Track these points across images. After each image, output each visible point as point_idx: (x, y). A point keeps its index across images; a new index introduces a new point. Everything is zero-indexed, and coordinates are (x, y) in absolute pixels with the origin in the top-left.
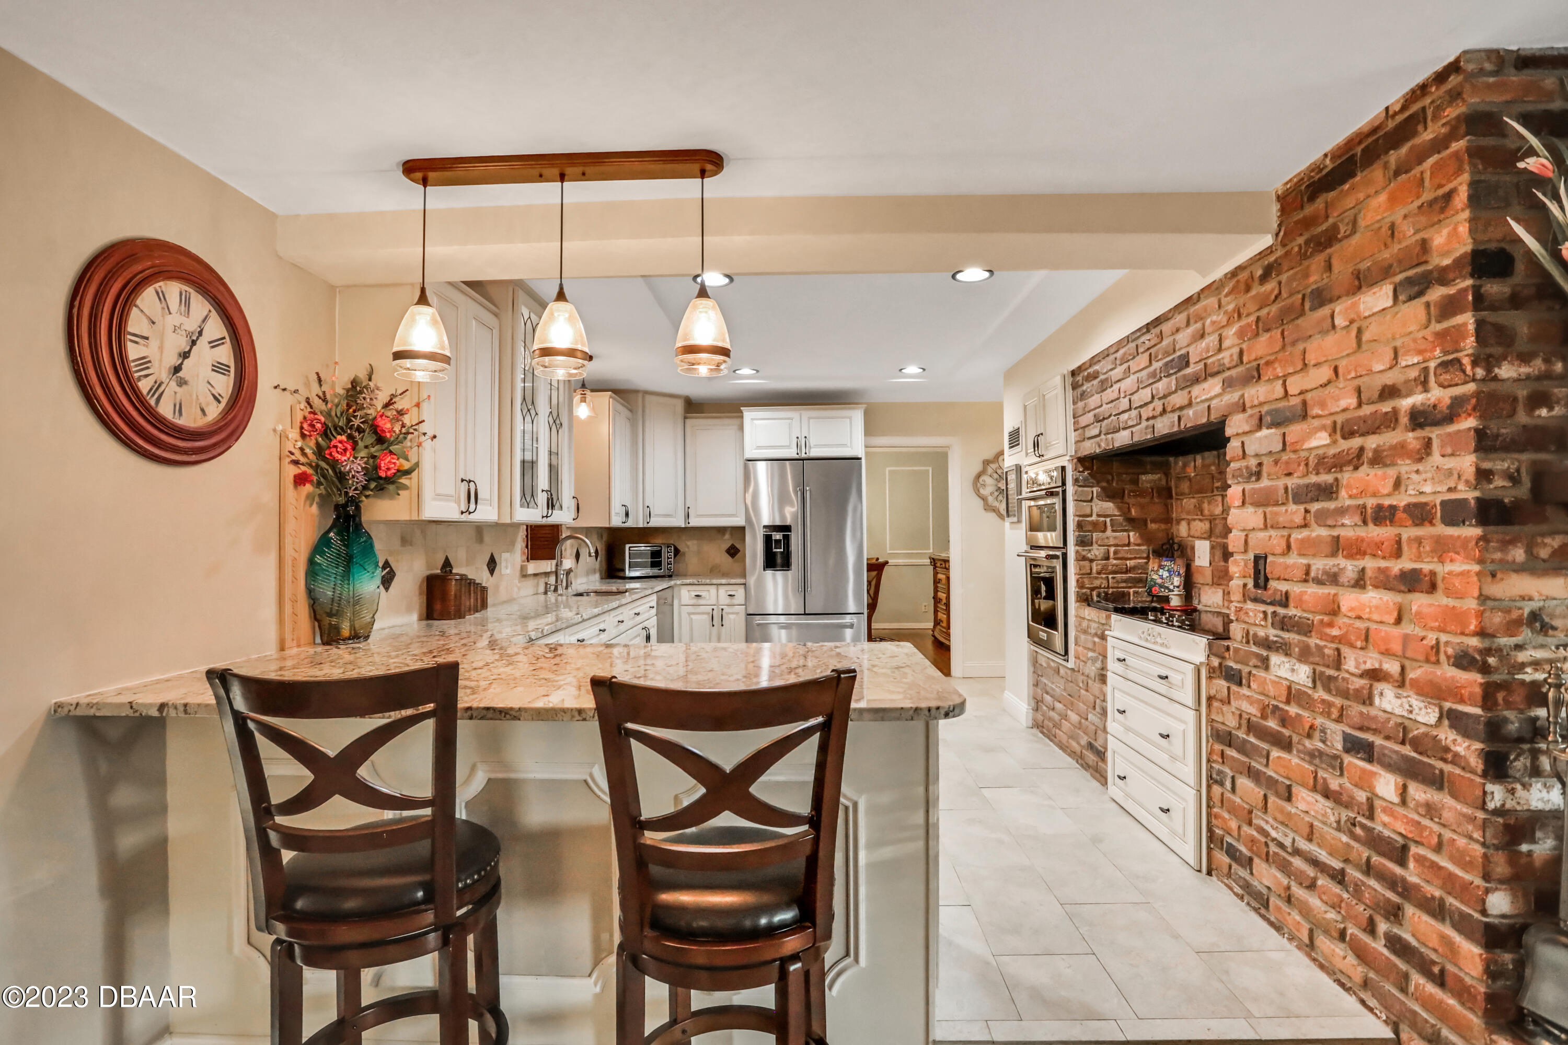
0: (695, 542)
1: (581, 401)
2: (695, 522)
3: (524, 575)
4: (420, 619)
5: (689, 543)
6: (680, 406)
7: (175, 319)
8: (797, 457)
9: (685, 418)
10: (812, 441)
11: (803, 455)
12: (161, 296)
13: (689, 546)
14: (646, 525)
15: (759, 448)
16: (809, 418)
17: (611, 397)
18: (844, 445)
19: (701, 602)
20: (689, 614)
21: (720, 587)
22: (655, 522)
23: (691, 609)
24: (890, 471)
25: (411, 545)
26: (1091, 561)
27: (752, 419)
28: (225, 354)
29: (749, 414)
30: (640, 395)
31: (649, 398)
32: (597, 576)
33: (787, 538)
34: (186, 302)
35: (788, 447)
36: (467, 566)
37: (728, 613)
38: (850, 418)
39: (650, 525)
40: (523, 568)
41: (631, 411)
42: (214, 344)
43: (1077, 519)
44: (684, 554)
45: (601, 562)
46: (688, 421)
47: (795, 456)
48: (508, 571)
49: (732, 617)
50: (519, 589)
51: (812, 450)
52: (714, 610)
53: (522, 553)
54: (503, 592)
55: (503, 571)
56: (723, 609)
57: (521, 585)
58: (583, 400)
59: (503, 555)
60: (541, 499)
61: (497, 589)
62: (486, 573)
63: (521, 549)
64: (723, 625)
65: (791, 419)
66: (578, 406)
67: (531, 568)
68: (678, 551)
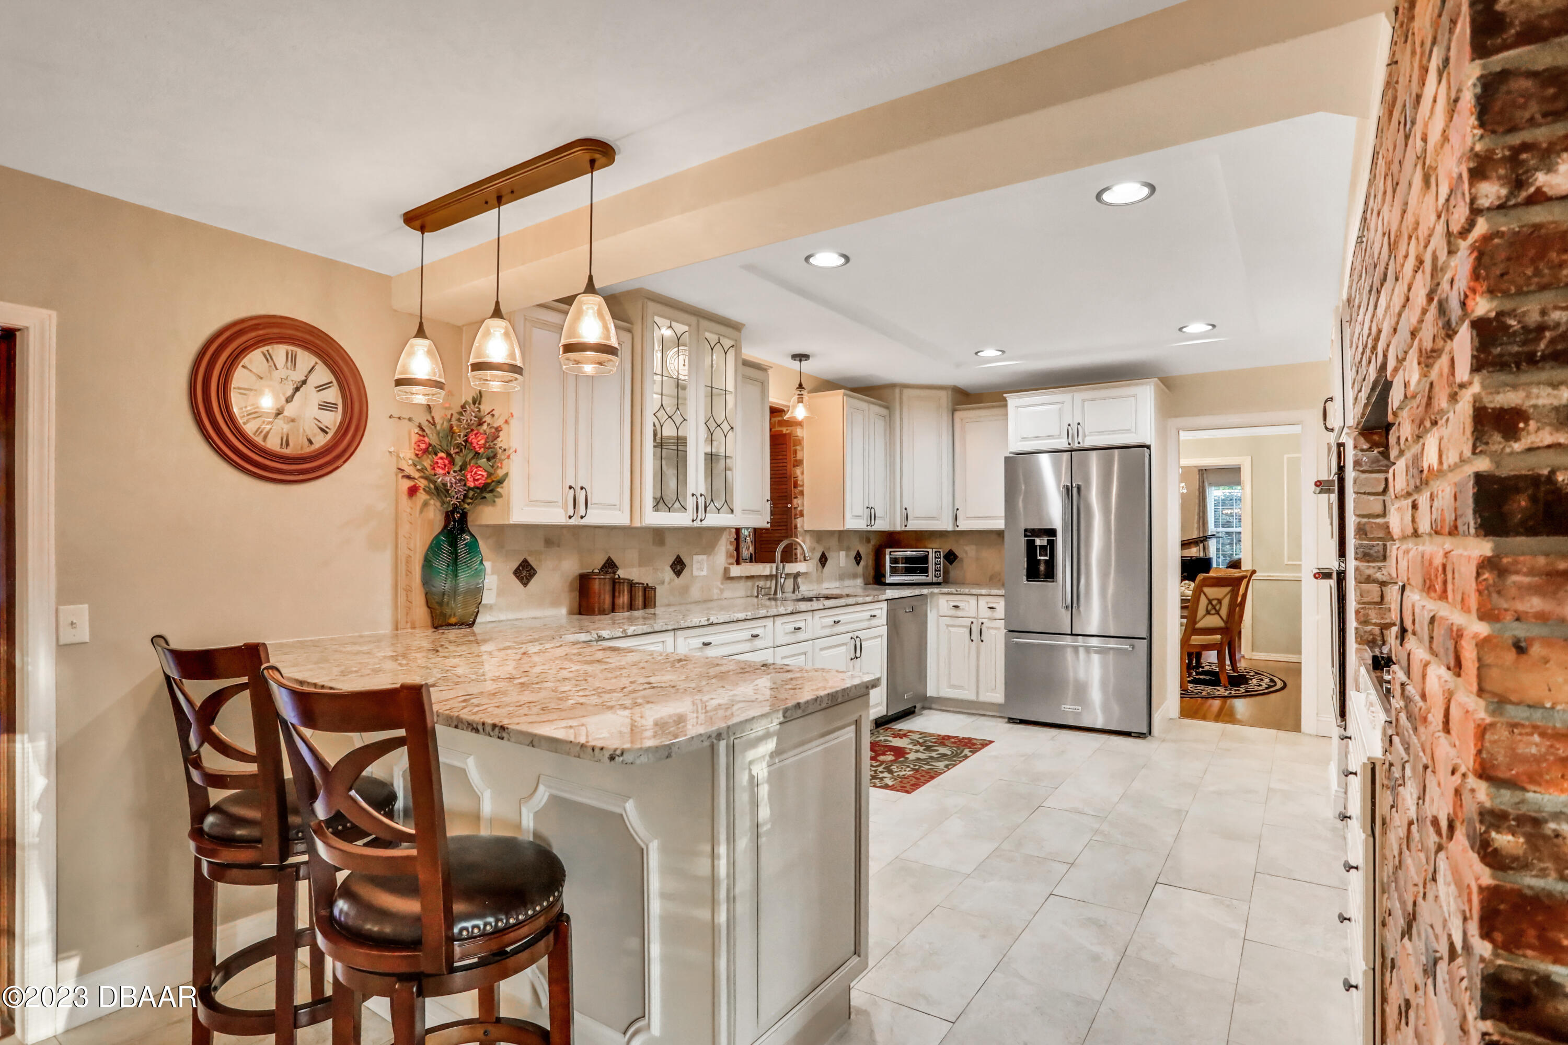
0: (973, 547)
1: (799, 402)
2: (964, 525)
3: (728, 578)
4: (571, 613)
5: (967, 548)
6: (944, 398)
7: (282, 372)
8: (1068, 447)
9: (954, 411)
10: (1088, 427)
11: (1076, 446)
12: (268, 357)
13: (967, 552)
14: (903, 528)
15: (1025, 439)
16: (1084, 401)
17: (845, 394)
18: (1128, 431)
19: (959, 613)
20: (948, 626)
21: (980, 598)
22: (914, 525)
23: (949, 621)
24: (1289, 459)
25: (559, 546)
26: (1383, 584)
27: (1017, 407)
28: (333, 395)
29: (1014, 401)
30: (897, 391)
31: (907, 392)
32: (859, 581)
33: (1052, 544)
34: (292, 360)
35: (1059, 436)
36: (640, 566)
37: (988, 628)
38: (1135, 396)
39: (908, 528)
40: (726, 570)
41: (887, 408)
42: (321, 388)
43: (1358, 520)
44: (962, 560)
45: (866, 567)
46: (957, 414)
47: (1067, 447)
48: (704, 573)
49: (993, 632)
50: (722, 591)
51: (1087, 438)
52: (972, 623)
53: (729, 556)
54: (695, 593)
55: (696, 573)
56: (982, 623)
57: (722, 587)
58: (800, 400)
59: (695, 557)
60: (690, 503)
61: (685, 590)
62: (669, 574)
63: (727, 552)
64: (982, 641)
65: (1062, 403)
66: (794, 407)
67: (736, 571)
68: (955, 557)
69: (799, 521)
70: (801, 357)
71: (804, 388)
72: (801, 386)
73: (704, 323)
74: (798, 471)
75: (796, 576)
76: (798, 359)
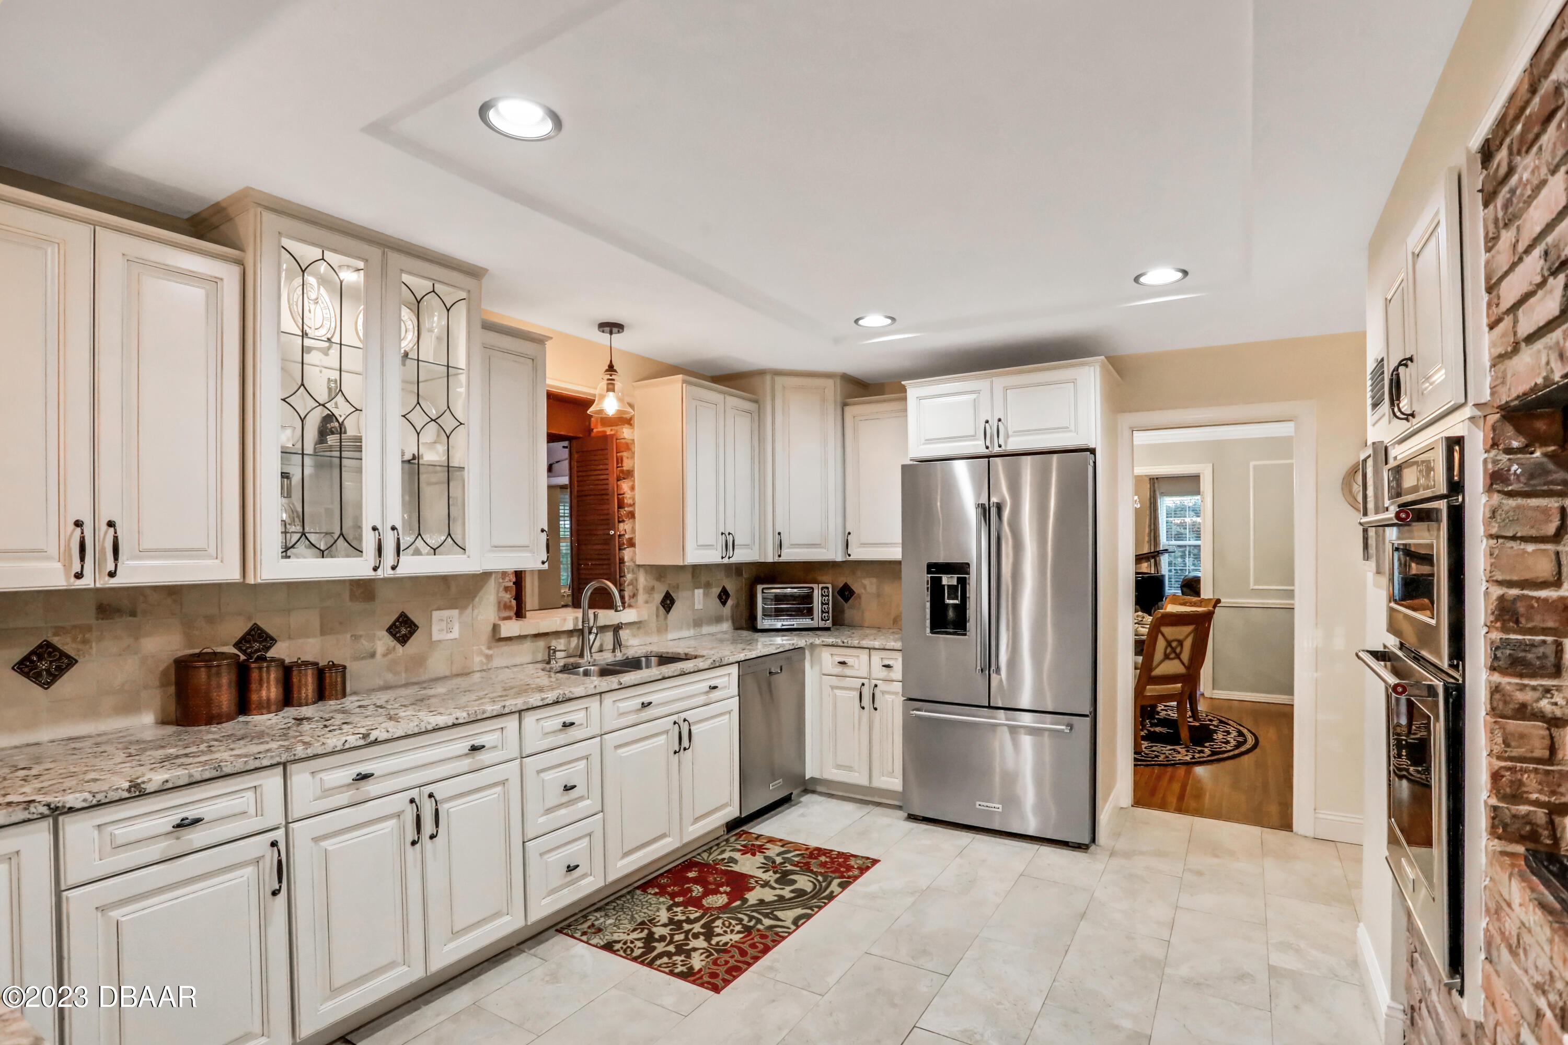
0: (874, 580)
1: (608, 390)
2: (858, 554)
3: (497, 638)
5: (866, 582)
6: (831, 389)
8: (986, 452)
9: (844, 405)
10: (1012, 424)
11: (996, 450)
13: (865, 587)
14: (776, 559)
15: (929, 441)
16: (1006, 389)
17: (684, 382)
18: (1065, 429)
19: (847, 671)
20: (833, 688)
21: (873, 652)
22: (790, 555)
23: (835, 681)
27: (920, 398)
29: (915, 391)
30: (768, 378)
31: (779, 380)
33: (963, 582)
35: (973, 437)
37: (883, 693)
38: (1074, 381)
39: (783, 559)
40: (495, 628)
41: (756, 401)
45: (737, 606)
46: (847, 409)
47: (982, 450)
48: (455, 634)
49: (889, 698)
50: (489, 658)
51: (1011, 440)
52: (863, 684)
53: (504, 606)
54: (437, 664)
55: (436, 636)
56: (876, 686)
57: (490, 652)
58: (611, 387)
59: (436, 615)
60: (369, 542)
61: (419, 661)
62: (383, 642)
63: (499, 603)
64: (876, 709)
65: (977, 392)
66: (602, 397)
67: (511, 628)
68: (852, 593)
69: (627, 554)
70: (612, 327)
71: (615, 371)
72: (611, 368)
73: (394, 258)
74: (625, 486)
75: (617, 628)
76: (608, 329)
